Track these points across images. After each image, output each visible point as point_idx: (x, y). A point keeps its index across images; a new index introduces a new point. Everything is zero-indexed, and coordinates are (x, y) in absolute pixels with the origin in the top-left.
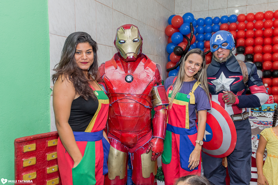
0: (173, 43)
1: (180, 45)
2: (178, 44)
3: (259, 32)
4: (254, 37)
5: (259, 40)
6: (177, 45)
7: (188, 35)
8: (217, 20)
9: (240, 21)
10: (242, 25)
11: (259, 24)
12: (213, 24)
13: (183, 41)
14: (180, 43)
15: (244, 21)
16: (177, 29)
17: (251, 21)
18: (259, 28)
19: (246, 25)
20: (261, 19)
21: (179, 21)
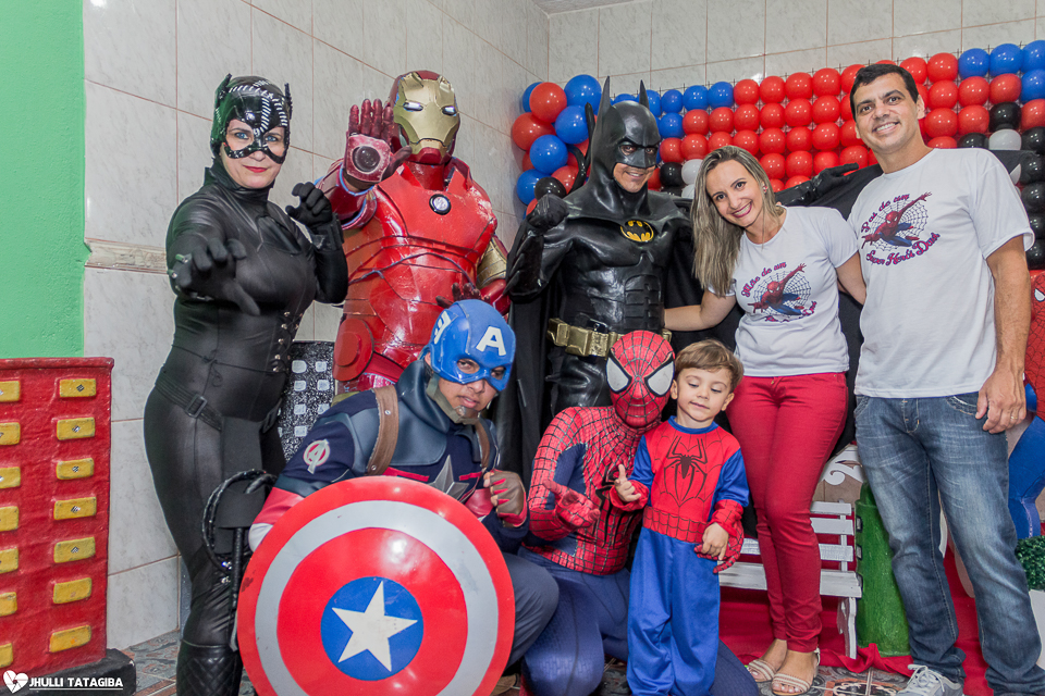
0: (535, 171)
1: (558, 175)
2: (551, 174)
3: (799, 136)
4: (786, 150)
5: (799, 160)
6: (547, 174)
7: (580, 145)
8: (674, 99)
9: (741, 102)
10: (747, 113)
11: (799, 109)
12: (664, 114)
13: (568, 164)
14: (556, 169)
15: (753, 102)
16: (549, 124)
17: (777, 101)
18: (797, 123)
19: (760, 113)
20: (806, 96)
21: (551, 99)
